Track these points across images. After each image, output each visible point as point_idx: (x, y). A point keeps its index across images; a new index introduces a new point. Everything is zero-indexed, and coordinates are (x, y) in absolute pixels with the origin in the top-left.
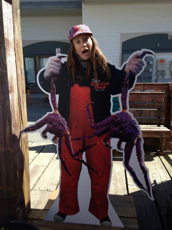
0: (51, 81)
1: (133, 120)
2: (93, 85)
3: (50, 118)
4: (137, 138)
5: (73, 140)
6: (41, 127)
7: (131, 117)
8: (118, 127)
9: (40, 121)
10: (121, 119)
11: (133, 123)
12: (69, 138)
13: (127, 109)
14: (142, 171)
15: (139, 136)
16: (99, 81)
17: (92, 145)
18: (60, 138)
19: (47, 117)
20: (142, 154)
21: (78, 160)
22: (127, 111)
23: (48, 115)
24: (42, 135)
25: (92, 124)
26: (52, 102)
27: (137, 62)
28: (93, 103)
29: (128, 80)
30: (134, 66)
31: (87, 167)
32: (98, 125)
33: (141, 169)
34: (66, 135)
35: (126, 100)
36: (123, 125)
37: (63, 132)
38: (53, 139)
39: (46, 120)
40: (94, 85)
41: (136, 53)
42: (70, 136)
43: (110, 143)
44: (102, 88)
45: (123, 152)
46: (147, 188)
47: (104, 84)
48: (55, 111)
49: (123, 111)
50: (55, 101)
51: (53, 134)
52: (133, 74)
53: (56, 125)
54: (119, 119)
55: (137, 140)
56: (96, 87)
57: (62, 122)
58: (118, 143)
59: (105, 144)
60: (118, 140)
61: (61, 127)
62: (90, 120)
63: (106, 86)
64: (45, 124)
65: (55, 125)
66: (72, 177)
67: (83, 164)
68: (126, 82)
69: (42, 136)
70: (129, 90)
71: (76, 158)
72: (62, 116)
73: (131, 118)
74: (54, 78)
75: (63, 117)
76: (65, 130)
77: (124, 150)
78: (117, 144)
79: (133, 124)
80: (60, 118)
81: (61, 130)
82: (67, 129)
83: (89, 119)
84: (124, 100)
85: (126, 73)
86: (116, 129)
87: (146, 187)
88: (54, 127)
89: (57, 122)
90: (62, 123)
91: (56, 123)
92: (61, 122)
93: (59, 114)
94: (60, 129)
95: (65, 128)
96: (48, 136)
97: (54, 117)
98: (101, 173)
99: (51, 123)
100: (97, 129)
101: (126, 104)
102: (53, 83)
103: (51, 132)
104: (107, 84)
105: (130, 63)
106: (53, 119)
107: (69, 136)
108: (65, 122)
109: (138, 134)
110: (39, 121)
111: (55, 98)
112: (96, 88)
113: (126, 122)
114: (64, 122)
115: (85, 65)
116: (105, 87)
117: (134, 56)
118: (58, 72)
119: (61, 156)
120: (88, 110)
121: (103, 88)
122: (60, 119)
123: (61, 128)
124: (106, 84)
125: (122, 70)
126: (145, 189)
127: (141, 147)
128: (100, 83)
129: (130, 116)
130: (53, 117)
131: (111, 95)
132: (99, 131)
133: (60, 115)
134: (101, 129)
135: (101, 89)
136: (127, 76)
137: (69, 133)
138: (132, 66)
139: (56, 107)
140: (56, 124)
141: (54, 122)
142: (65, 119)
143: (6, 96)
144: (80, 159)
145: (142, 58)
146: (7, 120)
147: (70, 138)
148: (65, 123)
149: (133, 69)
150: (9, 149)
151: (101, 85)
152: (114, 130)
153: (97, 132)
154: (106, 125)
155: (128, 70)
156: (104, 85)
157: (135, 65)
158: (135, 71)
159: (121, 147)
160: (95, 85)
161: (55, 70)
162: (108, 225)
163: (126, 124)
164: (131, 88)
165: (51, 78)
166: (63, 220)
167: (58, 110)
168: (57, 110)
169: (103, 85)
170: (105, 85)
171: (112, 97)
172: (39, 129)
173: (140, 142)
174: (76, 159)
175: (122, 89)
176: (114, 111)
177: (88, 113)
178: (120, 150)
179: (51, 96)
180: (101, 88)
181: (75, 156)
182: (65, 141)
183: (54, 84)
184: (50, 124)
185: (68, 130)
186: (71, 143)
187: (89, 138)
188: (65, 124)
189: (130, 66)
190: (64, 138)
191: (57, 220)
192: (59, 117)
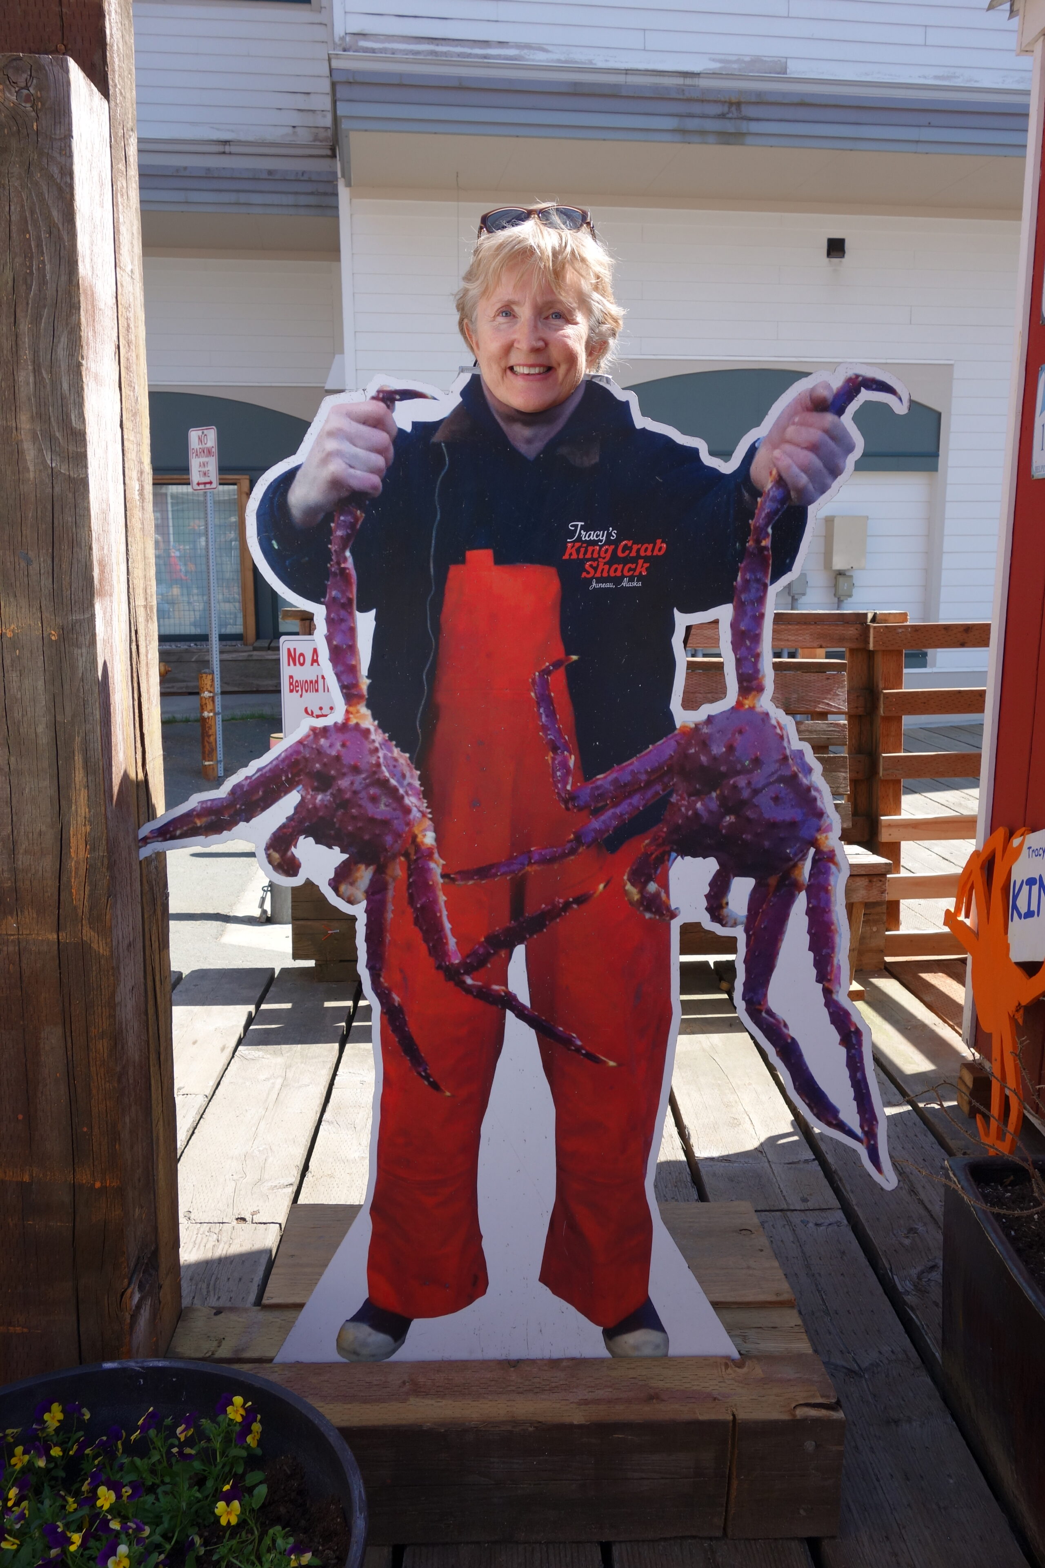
0: (330, 532)
1: (792, 751)
2: (574, 556)
3: (319, 752)
4: (812, 850)
5: (453, 880)
6: (264, 809)
7: (782, 737)
8: (714, 795)
9: (259, 770)
10: (731, 748)
11: (795, 769)
12: (432, 865)
13: (760, 689)
14: (835, 1036)
15: (827, 838)
16: (609, 535)
17: (567, 905)
18: (376, 873)
19: (302, 749)
20: (837, 940)
21: (483, 994)
22: (766, 702)
23: (308, 736)
24: (269, 856)
25: (566, 784)
26: (331, 660)
27: (814, 434)
28: (574, 658)
29: (770, 530)
30: (799, 450)
31: (532, 1033)
32: (598, 788)
33: (833, 1022)
34: (412, 851)
35: (756, 638)
36: (742, 781)
37: (398, 835)
38: (332, 875)
39: (297, 762)
40: (581, 556)
41: (811, 386)
42: (436, 856)
43: (664, 884)
44: (626, 573)
45: (739, 933)
46: (862, 1127)
47: (638, 551)
48: (347, 712)
49: (739, 704)
50: (352, 648)
51: (337, 849)
52: (793, 494)
53: (355, 793)
54: (718, 749)
55: (815, 861)
56: (591, 566)
57: (389, 771)
58: (712, 884)
59: (636, 897)
60: (709, 866)
61: (386, 806)
62: (553, 759)
63: (646, 559)
64: (287, 791)
65: (348, 795)
66: (448, 1094)
67: (510, 1015)
68: (758, 541)
69: (270, 862)
70: (772, 582)
71: (469, 981)
72: (391, 739)
73: (785, 744)
74: (350, 519)
75: (397, 746)
76: (408, 824)
77: (742, 923)
78: (707, 890)
79: (795, 776)
80: (376, 750)
81: (385, 823)
82: (419, 815)
83: (551, 754)
84: (748, 643)
85: (760, 494)
86: (699, 805)
87: (858, 1117)
88: (343, 803)
89: (363, 776)
90: (393, 782)
91: (352, 783)
92: (387, 774)
93: (372, 729)
94: (379, 817)
95: (407, 811)
96: (301, 861)
97: (343, 745)
98: (612, 1064)
99: (322, 782)
100: (597, 812)
101: (755, 664)
102: (345, 542)
103: (324, 839)
104: (653, 551)
105: (778, 439)
106: (338, 758)
107: (430, 855)
108: (408, 774)
109: (819, 830)
110: (250, 774)
111: (352, 631)
112: (592, 571)
113: (757, 762)
114: (404, 776)
115: (529, 441)
116: (642, 569)
117: (798, 401)
118: (376, 480)
119: (379, 976)
120: (545, 699)
121: (634, 570)
122: (381, 754)
123: (382, 807)
124: (649, 553)
125: (735, 472)
126: (850, 1133)
127: (833, 899)
128: (616, 543)
129: (778, 731)
130: (338, 746)
131: (675, 611)
132: (604, 822)
133: (380, 731)
134: (618, 811)
135: (623, 577)
136: (764, 507)
137: (429, 838)
138: (790, 456)
139: (356, 685)
140: (356, 786)
141: (344, 775)
142: (410, 758)
143: (76, 616)
144: (496, 987)
145: (840, 412)
146: (78, 759)
147: (436, 867)
148: (408, 779)
149: (796, 470)
150: (88, 934)
151: (620, 554)
152: (690, 813)
153: (596, 824)
154: (649, 784)
155: (771, 473)
156: (639, 556)
157: (807, 448)
158: (804, 479)
159: (727, 904)
160: (588, 556)
161: (358, 473)
162: (647, 1351)
163: (759, 777)
164: (784, 573)
165: (329, 517)
166: (394, 1351)
167: (368, 706)
168: (364, 703)
169: (633, 554)
170: (642, 554)
171: (682, 620)
172: (254, 820)
173: (827, 872)
174: (468, 990)
175: (739, 578)
176: (689, 703)
177: (544, 719)
178: (723, 925)
179: (329, 621)
180: (619, 574)
181: (467, 973)
182: (410, 886)
183: (348, 554)
184: (317, 790)
185: (428, 823)
186: (442, 898)
187: (543, 861)
188: (409, 784)
189: (777, 453)
190: (398, 870)
191: (355, 1353)
192: (372, 747)
